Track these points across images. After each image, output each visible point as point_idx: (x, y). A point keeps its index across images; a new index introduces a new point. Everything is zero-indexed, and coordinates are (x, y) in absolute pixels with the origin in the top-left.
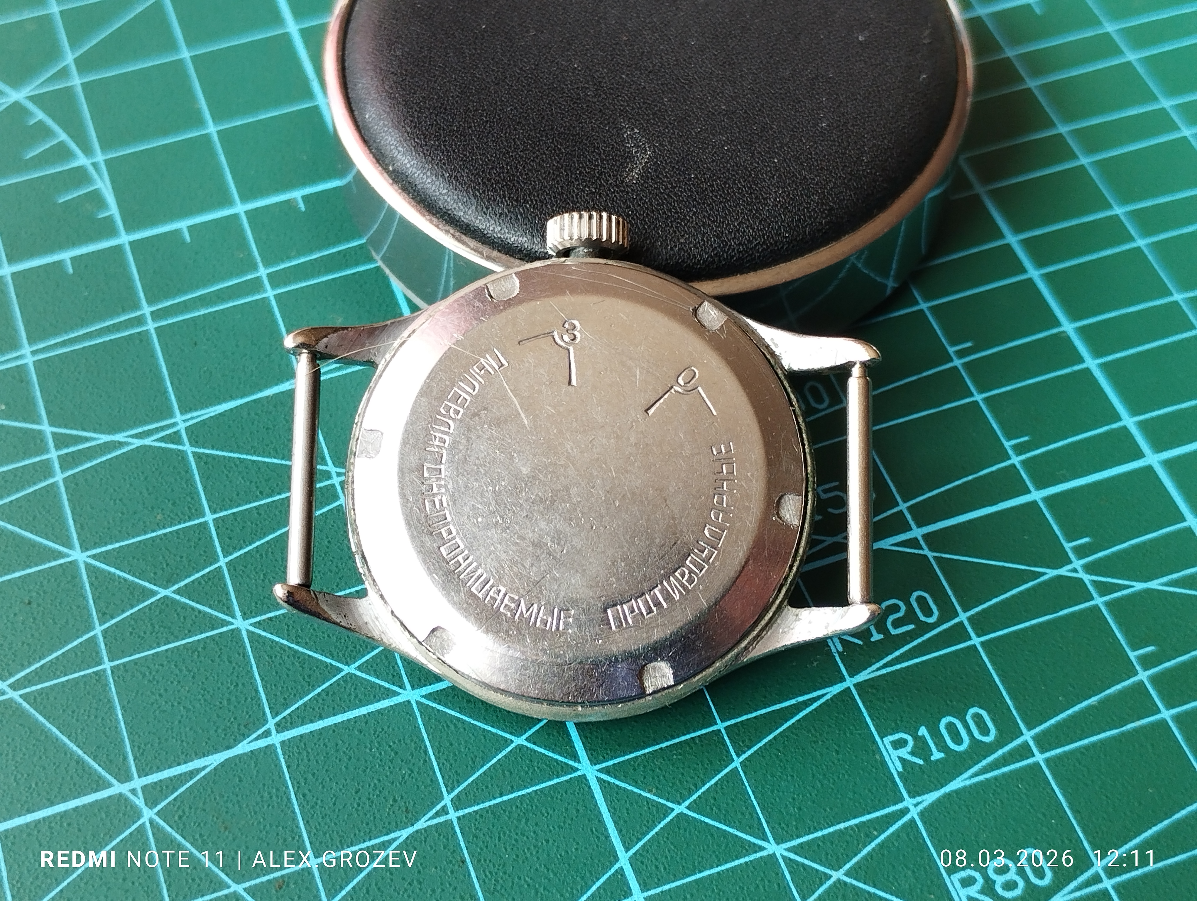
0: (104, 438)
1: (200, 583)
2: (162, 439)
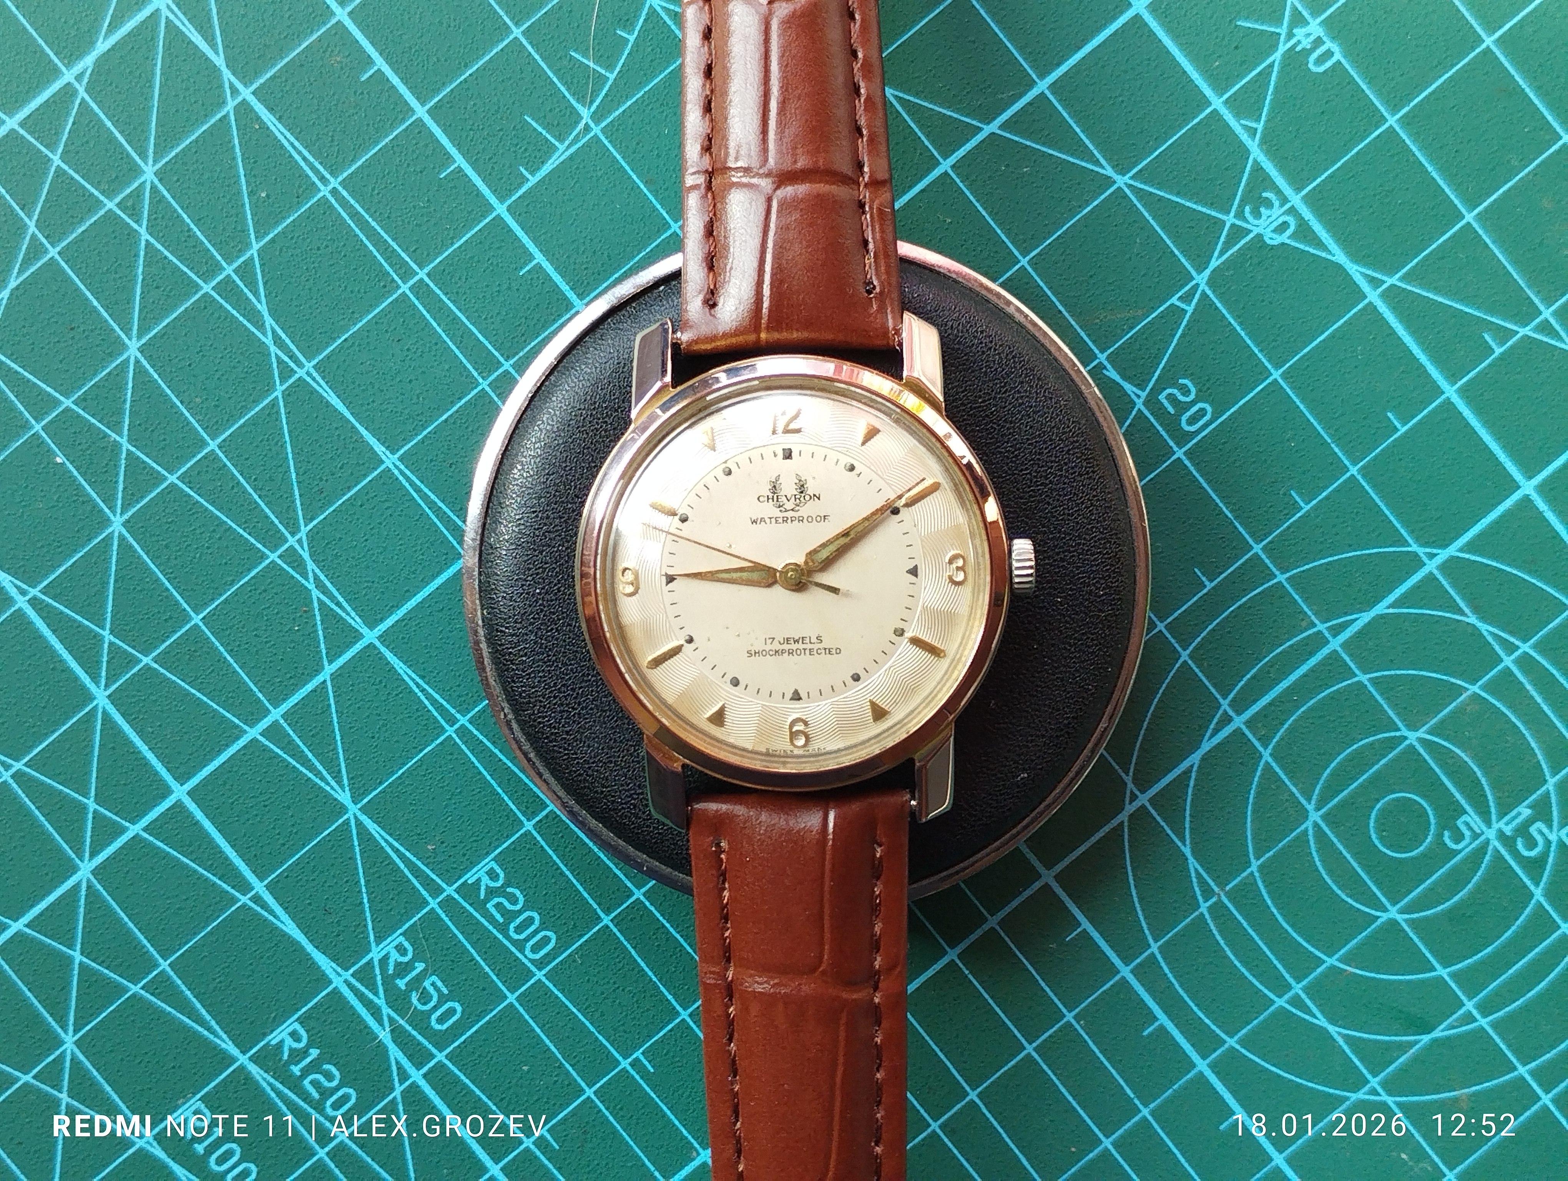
0: (263, 308)
1: (145, 468)
2: (280, 362)
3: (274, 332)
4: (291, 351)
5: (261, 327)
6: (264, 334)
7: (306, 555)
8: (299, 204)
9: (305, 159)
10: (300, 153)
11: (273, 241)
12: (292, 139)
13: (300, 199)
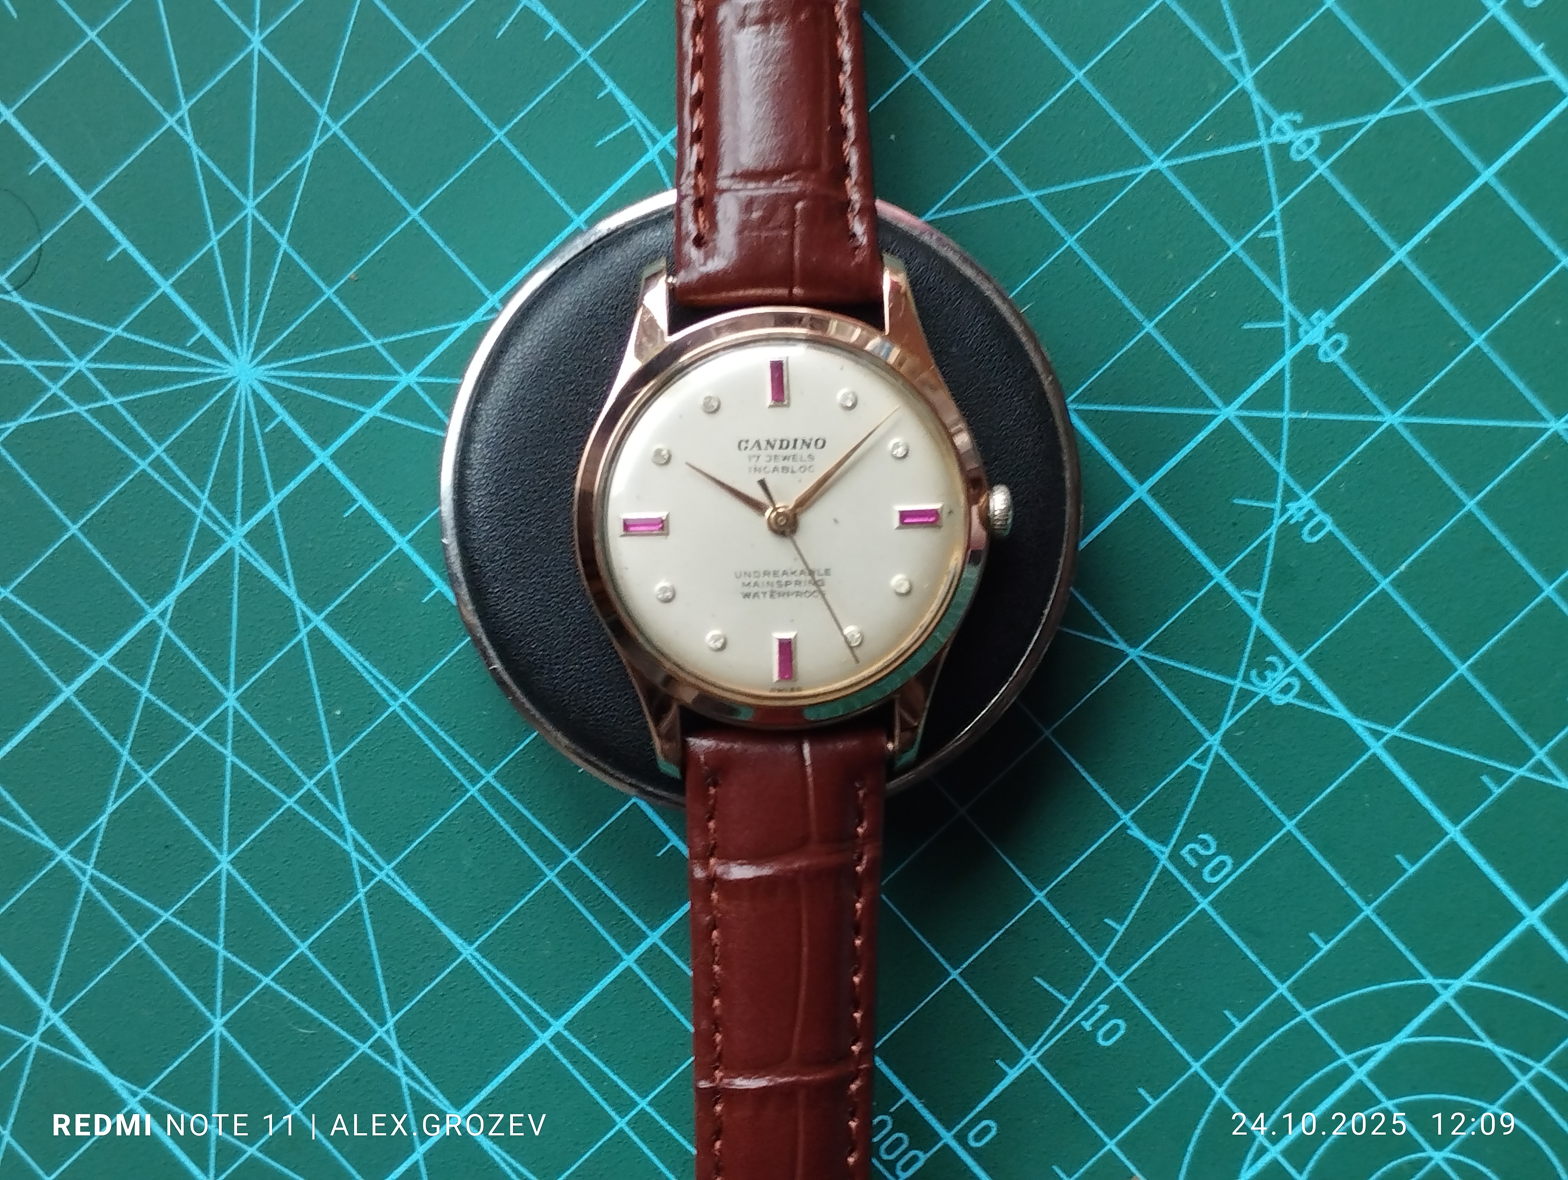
3: (355, 840)
4: (370, 856)
5: (341, 834)
6: (345, 840)
7: (393, 1043)
8: (371, 720)
9: (375, 677)
10: (370, 673)
11: (348, 755)
12: (361, 659)
13: (372, 714)
